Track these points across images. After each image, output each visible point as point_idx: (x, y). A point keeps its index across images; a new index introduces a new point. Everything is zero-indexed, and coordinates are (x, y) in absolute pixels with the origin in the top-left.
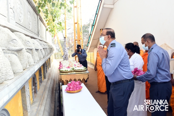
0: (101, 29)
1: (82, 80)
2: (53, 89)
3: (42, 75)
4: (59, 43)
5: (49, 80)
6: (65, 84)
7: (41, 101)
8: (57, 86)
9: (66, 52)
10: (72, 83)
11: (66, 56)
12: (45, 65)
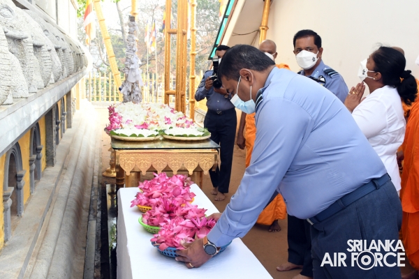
1: (191, 172)
3: (41, 149)
4: (105, 39)
5: (64, 171)
6: (130, 184)
7: (35, 241)
8: (96, 195)
9: (133, 73)
10: (158, 180)
11: (132, 87)
12: (54, 117)
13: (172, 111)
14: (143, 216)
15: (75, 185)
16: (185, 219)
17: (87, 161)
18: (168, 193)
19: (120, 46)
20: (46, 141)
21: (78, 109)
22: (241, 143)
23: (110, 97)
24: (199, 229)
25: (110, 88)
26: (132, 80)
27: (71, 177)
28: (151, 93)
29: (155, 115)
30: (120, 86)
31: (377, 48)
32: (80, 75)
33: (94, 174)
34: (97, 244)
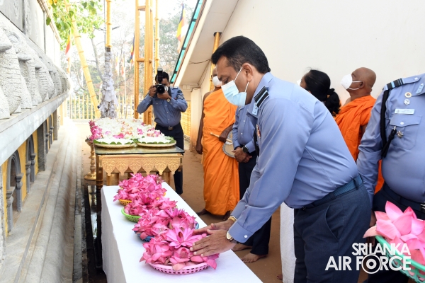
0: (215, 34)
1: (161, 173)
2: (67, 201)
3: (34, 157)
4: (84, 67)
5: (53, 175)
6: (111, 183)
7: (33, 232)
8: (79, 194)
9: (109, 94)
10: (135, 179)
11: (109, 105)
12: (45, 130)
13: (142, 124)
14: (125, 208)
15: (62, 186)
16: (160, 209)
17: (71, 167)
18: (144, 189)
19: (94, 74)
20: (38, 150)
21: (62, 124)
22: (199, 149)
23: (88, 115)
24: (172, 218)
25: (88, 108)
26: (108, 99)
27: (59, 180)
28: (121, 112)
29: (129, 127)
30: (99, 105)
31: (308, 71)
32: (66, 96)
33: (77, 178)
34: (83, 233)
